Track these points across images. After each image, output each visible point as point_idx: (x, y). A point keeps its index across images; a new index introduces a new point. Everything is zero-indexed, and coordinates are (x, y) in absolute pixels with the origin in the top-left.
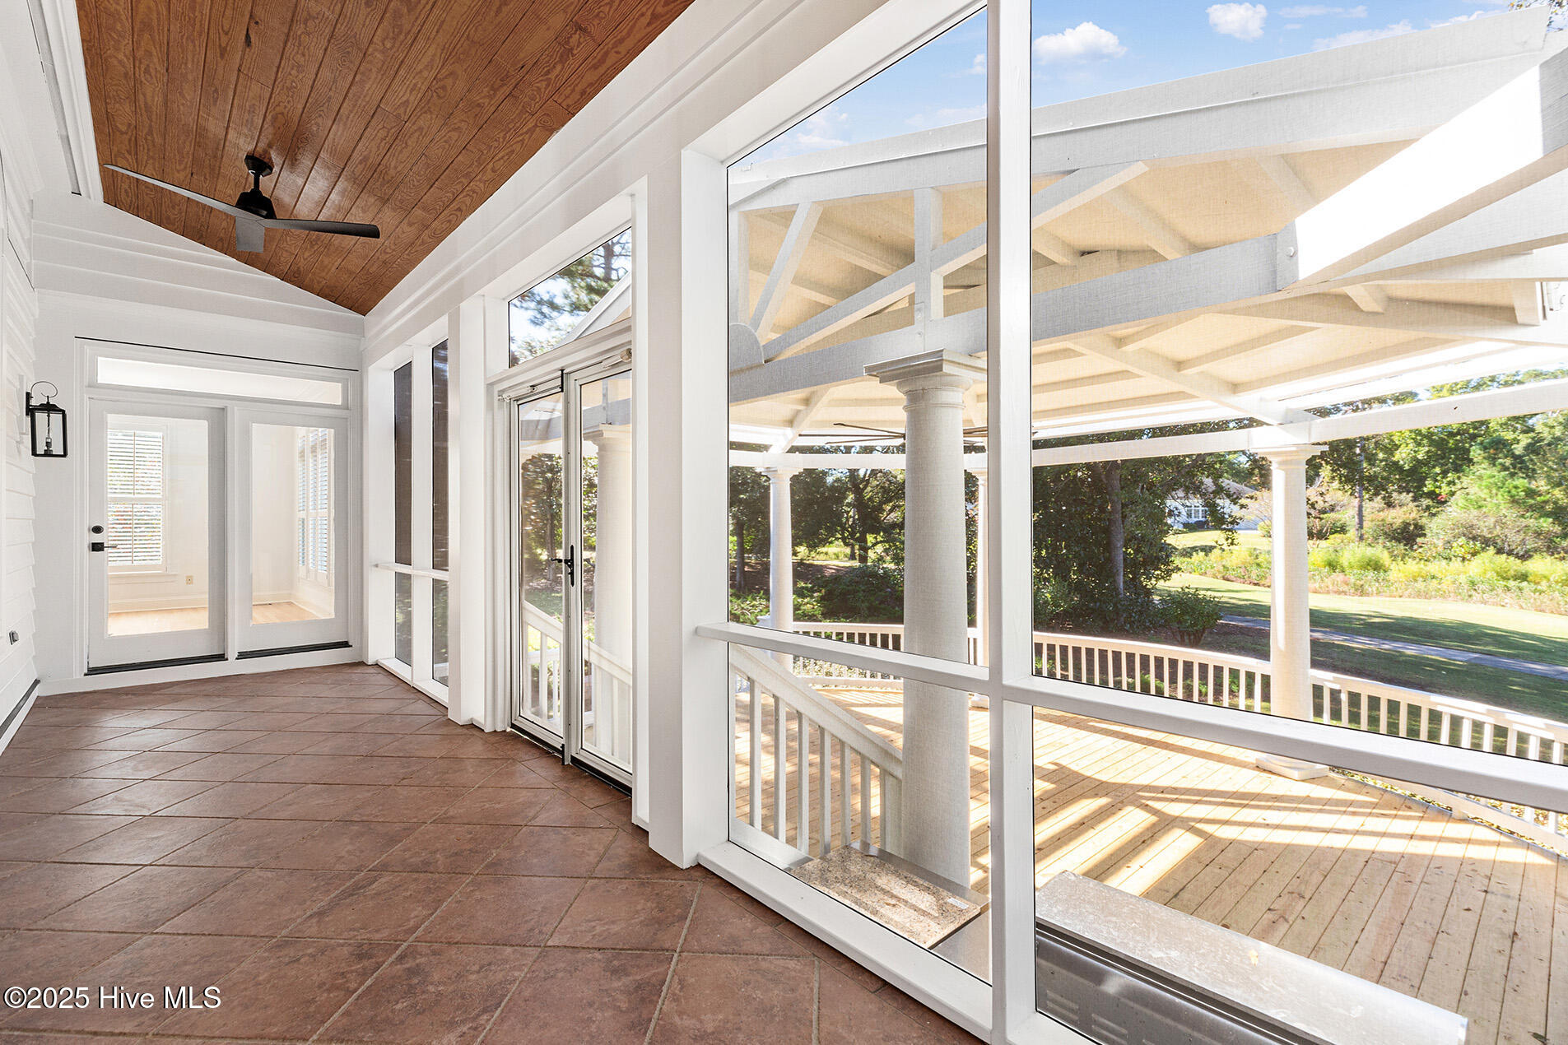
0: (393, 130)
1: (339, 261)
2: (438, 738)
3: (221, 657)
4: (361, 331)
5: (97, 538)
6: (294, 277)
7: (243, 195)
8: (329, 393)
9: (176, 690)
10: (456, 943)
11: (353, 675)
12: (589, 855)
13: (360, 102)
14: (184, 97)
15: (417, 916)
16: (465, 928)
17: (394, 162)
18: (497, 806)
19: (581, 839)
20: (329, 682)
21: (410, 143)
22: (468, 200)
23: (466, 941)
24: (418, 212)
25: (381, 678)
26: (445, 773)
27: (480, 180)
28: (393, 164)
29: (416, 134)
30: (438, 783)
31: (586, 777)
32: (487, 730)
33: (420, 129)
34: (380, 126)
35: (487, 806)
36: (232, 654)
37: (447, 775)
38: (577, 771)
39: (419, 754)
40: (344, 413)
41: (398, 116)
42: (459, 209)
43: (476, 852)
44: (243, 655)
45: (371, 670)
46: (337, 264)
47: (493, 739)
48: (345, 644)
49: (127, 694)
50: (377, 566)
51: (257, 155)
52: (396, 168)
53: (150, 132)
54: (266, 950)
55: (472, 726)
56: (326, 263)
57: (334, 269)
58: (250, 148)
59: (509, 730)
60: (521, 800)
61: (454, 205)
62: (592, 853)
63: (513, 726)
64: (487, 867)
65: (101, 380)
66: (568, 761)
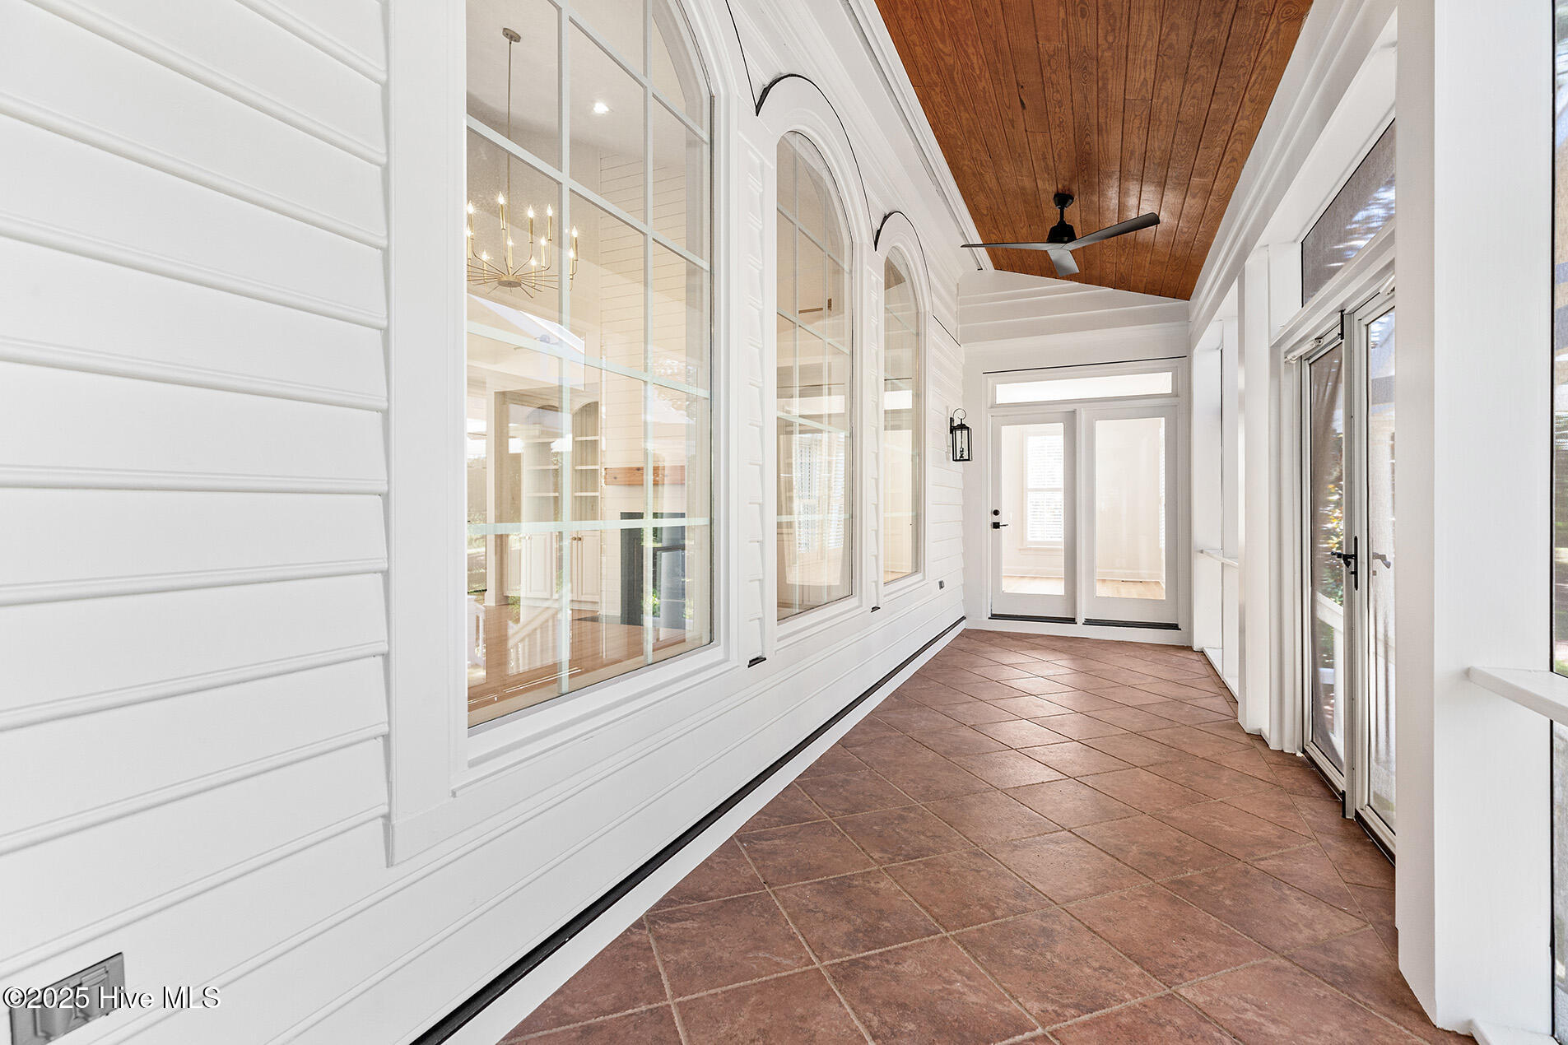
0: (1145, 113)
1: (1149, 255)
2: (1213, 738)
3: (1072, 621)
4: (1186, 315)
5: (996, 519)
6: (1121, 283)
7: (1053, 230)
8: (1161, 383)
9: (1038, 641)
10: (1095, 932)
11: (1174, 657)
12: (1300, 932)
13: (1109, 103)
14: (1005, 171)
15: (1080, 890)
16: (1111, 924)
17: (1156, 143)
18: (1227, 828)
19: (1303, 909)
20: (1150, 659)
21: (1162, 118)
22: (1238, 146)
23: (1104, 935)
24: (1195, 180)
25: (1199, 667)
26: (1197, 775)
27: (1242, 118)
28: (1156, 146)
29: (1165, 106)
30: (1181, 781)
31: (1365, 844)
32: (1274, 746)
33: (1166, 98)
34: (1133, 116)
35: (1217, 823)
36: (1080, 619)
37: (1196, 778)
38: (1358, 831)
39: (1183, 747)
40: (1174, 400)
41: (1143, 99)
42: (1233, 160)
43: (1173, 863)
44: (1089, 622)
45: (1194, 657)
46: (1148, 259)
47: (1275, 759)
48: (1175, 627)
49: (1009, 637)
50: (1202, 552)
51: (1060, 192)
52: (1160, 148)
53: (999, 208)
54: (967, 853)
55: (1259, 738)
56: (1139, 261)
57: (1147, 265)
58: (1055, 189)
59: (1299, 754)
60: (1260, 833)
61: (1227, 157)
62: (1307, 932)
63: (1304, 751)
64: (1173, 882)
65: (999, 401)
66: (1350, 816)
